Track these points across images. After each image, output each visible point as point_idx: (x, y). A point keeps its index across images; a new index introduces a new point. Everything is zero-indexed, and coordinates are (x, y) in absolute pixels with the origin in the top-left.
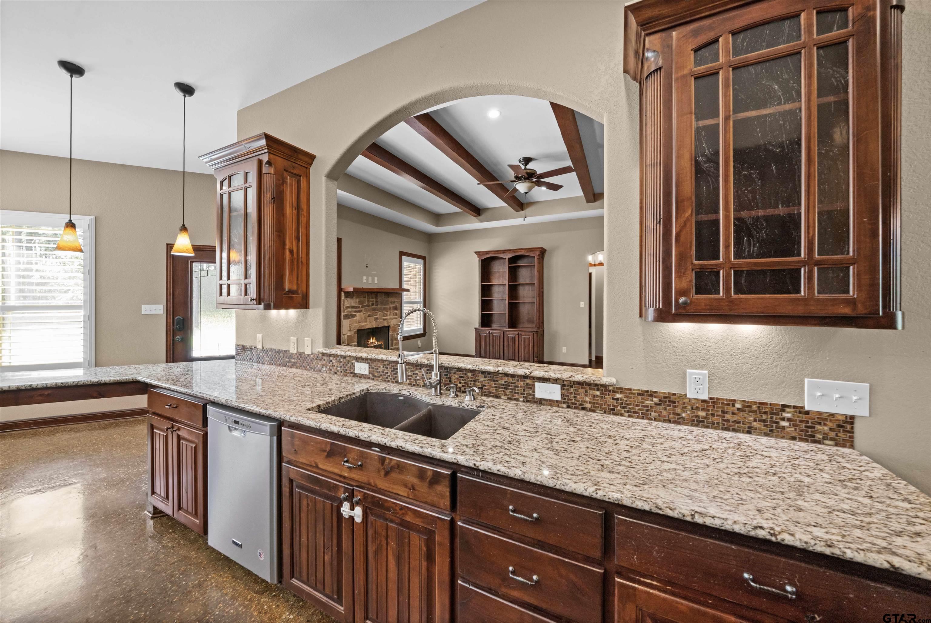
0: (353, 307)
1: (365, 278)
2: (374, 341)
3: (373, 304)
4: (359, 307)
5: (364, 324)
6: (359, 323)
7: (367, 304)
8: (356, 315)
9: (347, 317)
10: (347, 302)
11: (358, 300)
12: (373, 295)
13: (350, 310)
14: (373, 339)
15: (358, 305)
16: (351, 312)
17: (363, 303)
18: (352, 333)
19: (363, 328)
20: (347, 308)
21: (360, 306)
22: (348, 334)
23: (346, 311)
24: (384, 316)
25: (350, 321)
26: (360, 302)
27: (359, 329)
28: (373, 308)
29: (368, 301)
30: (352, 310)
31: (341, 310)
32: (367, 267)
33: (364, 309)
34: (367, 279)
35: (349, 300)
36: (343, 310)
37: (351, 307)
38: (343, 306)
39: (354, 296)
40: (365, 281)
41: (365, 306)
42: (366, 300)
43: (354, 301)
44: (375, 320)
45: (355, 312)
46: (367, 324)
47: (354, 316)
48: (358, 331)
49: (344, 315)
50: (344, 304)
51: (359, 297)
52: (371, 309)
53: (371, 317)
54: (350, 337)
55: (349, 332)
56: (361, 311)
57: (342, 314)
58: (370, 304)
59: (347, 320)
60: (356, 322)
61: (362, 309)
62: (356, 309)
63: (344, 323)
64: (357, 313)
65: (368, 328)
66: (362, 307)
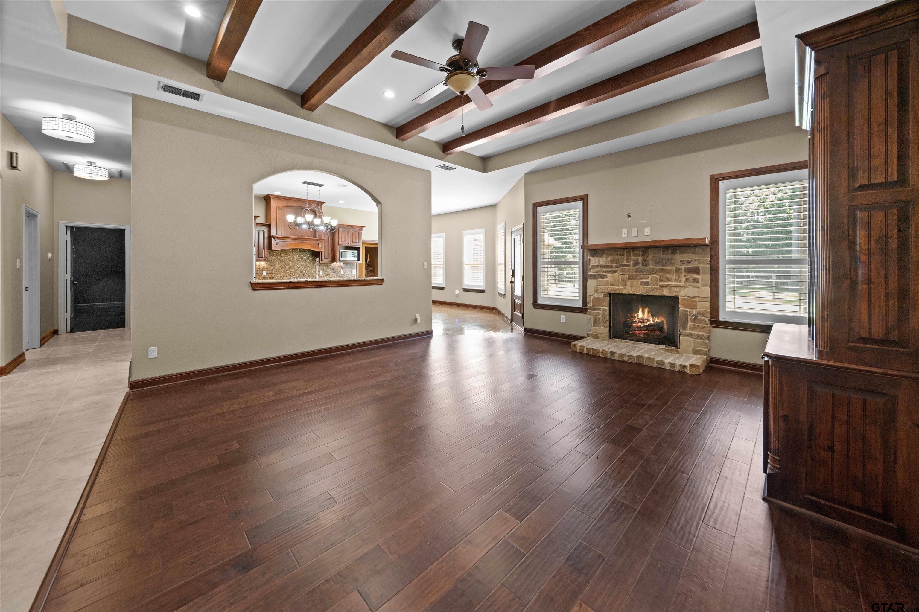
0: (602, 267)
1: (625, 231)
2: (646, 316)
3: (636, 264)
4: (612, 267)
5: (620, 287)
6: (611, 285)
7: (625, 263)
8: (606, 275)
9: (594, 277)
10: (594, 261)
11: (609, 259)
12: (640, 252)
13: (597, 269)
14: (643, 312)
15: (610, 264)
16: (598, 272)
17: (618, 262)
18: (601, 296)
19: (617, 292)
20: (593, 267)
21: (614, 265)
22: (595, 296)
23: (592, 270)
24: (661, 281)
25: (597, 282)
26: (612, 261)
27: (612, 292)
28: (636, 269)
29: (627, 259)
30: (601, 269)
31: (588, 268)
32: (629, 216)
33: (619, 269)
34: (629, 232)
35: (597, 259)
36: (590, 269)
37: (599, 266)
38: (591, 265)
39: (604, 254)
40: (626, 235)
41: (621, 266)
42: (625, 258)
43: (601, 259)
44: (641, 285)
45: (606, 273)
46: (625, 288)
47: (602, 277)
48: (610, 294)
49: (591, 274)
50: (591, 262)
51: (612, 255)
52: (633, 269)
53: (634, 281)
54: (597, 300)
55: (596, 294)
56: (615, 272)
57: (588, 273)
58: (631, 264)
59: (596, 280)
60: (607, 283)
61: (616, 269)
62: (607, 269)
63: (591, 283)
64: (609, 273)
65: (627, 293)
66: (616, 267)
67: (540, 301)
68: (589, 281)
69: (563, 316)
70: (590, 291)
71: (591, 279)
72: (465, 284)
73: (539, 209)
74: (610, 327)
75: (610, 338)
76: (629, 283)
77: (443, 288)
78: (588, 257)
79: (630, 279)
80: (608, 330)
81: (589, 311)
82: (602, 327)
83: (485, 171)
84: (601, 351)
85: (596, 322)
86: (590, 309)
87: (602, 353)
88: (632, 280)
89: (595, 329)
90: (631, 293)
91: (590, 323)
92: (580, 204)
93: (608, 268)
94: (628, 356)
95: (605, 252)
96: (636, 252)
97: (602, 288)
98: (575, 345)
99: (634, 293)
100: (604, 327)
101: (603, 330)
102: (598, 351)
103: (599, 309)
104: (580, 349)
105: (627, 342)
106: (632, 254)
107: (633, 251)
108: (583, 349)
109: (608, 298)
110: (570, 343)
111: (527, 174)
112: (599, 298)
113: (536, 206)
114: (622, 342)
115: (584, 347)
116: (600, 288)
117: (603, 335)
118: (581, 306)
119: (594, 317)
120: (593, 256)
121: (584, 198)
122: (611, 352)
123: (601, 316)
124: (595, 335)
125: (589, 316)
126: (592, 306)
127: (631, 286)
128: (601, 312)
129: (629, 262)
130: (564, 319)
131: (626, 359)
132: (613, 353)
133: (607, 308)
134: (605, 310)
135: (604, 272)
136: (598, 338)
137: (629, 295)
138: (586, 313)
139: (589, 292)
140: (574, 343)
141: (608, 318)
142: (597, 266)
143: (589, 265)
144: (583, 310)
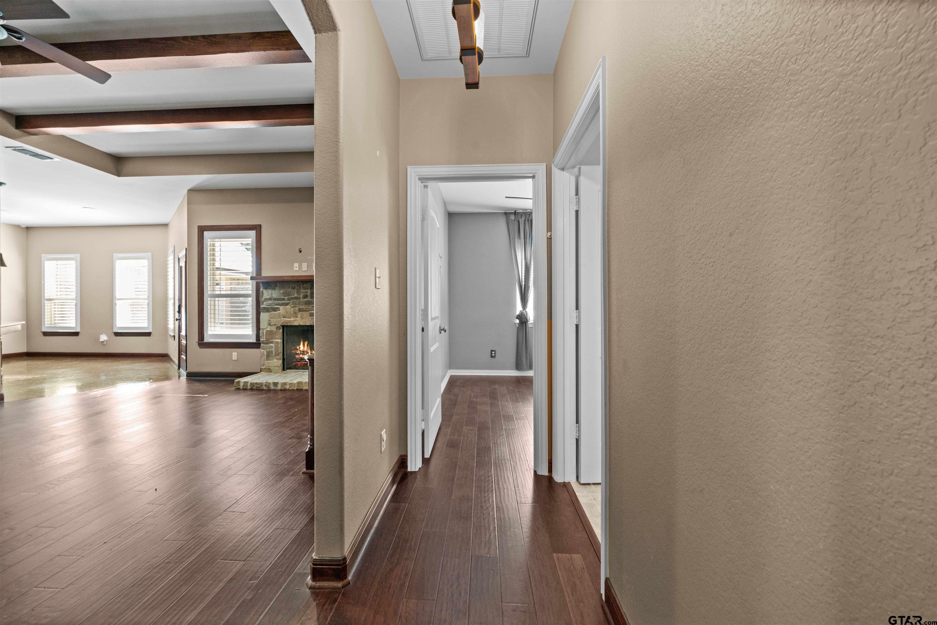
0: (275, 299)
1: (296, 265)
4: (284, 299)
5: (292, 319)
6: (284, 317)
7: (296, 295)
8: (279, 308)
9: (267, 310)
10: (266, 294)
11: (282, 292)
12: (309, 285)
13: (270, 302)
15: (282, 297)
16: (270, 305)
17: (290, 295)
18: (274, 328)
19: (289, 324)
20: (266, 300)
21: (286, 298)
22: (268, 329)
23: (265, 303)
25: (270, 315)
26: (285, 294)
27: (284, 324)
28: (306, 301)
29: (298, 292)
30: (274, 302)
31: (261, 301)
32: (301, 252)
33: (291, 302)
34: (300, 267)
35: (270, 291)
36: (263, 302)
37: (272, 299)
38: (264, 298)
39: (276, 286)
40: (297, 269)
41: (293, 298)
42: (296, 291)
43: (273, 291)
44: (310, 316)
45: (278, 305)
46: (296, 320)
47: (275, 310)
48: (283, 327)
49: (264, 307)
50: (264, 295)
51: (285, 288)
52: (303, 302)
53: (304, 312)
54: (270, 333)
55: (269, 327)
56: (287, 304)
57: (261, 306)
58: (301, 296)
59: (269, 313)
60: (279, 316)
61: (288, 302)
62: (280, 302)
63: (264, 316)
64: (281, 306)
65: (298, 325)
66: (288, 299)
67: (207, 339)
68: (262, 314)
69: (235, 354)
70: (264, 324)
71: (264, 312)
72: (118, 326)
73: (206, 233)
74: (284, 359)
75: (284, 370)
76: (299, 315)
77: (76, 334)
78: (261, 289)
79: (301, 311)
80: (281, 362)
81: (262, 345)
82: (275, 360)
83: (119, 174)
84: (264, 384)
85: (269, 356)
86: (263, 344)
87: (265, 385)
88: (302, 312)
89: (268, 363)
90: (302, 324)
91: (263, 358)
92: (253, 233)
93: (281, 300)
94: (290, 384)
95: (278, 285)
96: (305, 285)
97: (275, 321)
98: (239, 382)
99: (304, 324)
100: (277, 359)
101: (277, 362)
102: (261, 384)
103: (272, 342)
104: (243, 386)
105: (298, 372)
106: (302, 288)
107: (303, 284)
108: (247, 385)
109: (281, 331)
110: (233, 382)
111: (189, 191)
112: (272, 331)
113: (202, 230)
114: (293, 372)
115: (248, 382)
116: (272, 321)
117: (276, 368)
118: (255, 341)
119: (267, 351)
120: (266, 288)
121: (257, 228)
122: (274, 383)
123: (273, 350)
124: (268, 369)
125: (262, 350)
126: (265, 340)
127: (302, 318)
128: (273, 345)
129: (299, 295)
130: (236, 356)
131: (288, 387)
132: (276, 384)
133: (280, 341)
134: (278, 343)
135: (276, 305)
136: (271, 372)
137: (300, 326)
138: (259, 348)
139: (262, 326)
140: (236, 380)
141: (281, 350)
142: (270, 299)
143: (262, 297)
144: (256, 345)
